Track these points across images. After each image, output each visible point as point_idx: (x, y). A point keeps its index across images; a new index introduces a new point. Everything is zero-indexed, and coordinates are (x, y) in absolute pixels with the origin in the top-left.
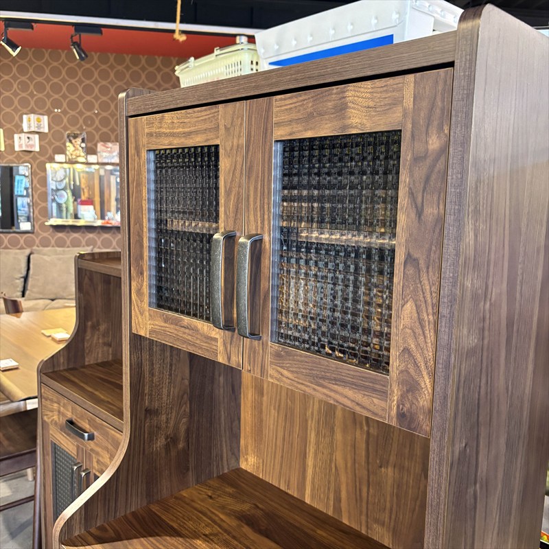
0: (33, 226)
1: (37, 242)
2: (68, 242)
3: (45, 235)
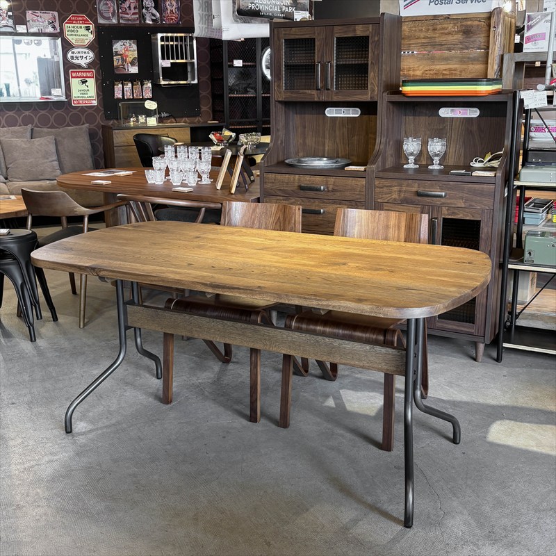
2: (3, 122)
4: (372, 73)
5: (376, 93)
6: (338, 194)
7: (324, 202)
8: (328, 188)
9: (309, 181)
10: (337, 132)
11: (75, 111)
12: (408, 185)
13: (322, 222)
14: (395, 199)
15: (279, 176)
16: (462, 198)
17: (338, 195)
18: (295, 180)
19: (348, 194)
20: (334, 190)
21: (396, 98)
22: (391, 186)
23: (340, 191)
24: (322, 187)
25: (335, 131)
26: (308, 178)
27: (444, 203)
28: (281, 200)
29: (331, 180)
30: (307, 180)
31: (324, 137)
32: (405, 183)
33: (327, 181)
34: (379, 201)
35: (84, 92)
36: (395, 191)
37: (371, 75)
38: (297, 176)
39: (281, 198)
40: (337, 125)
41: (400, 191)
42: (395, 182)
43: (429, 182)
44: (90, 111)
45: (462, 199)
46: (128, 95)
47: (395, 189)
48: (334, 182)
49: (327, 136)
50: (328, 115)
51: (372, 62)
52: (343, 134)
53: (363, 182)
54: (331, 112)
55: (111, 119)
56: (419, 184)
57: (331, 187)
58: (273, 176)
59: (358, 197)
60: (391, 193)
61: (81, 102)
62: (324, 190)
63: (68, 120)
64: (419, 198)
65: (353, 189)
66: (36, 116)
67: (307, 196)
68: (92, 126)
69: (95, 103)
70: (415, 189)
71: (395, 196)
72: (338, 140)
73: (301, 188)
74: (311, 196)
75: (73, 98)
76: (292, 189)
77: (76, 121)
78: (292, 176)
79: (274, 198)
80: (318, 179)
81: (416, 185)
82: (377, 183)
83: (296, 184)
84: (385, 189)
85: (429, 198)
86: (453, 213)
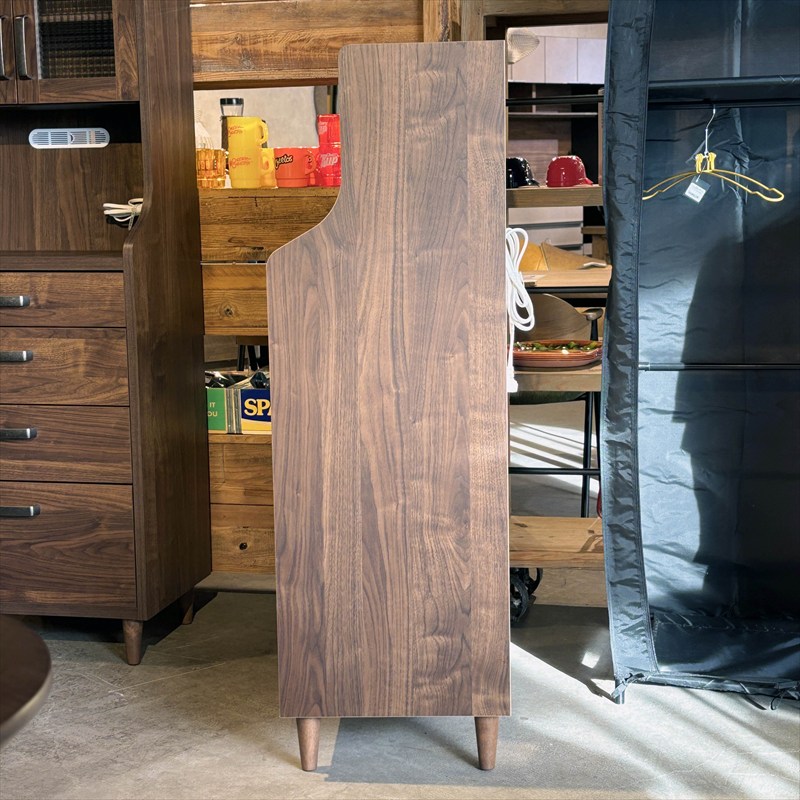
4: (123, 39)
5: (134, 83)
6: (61, 312)
8: (36, 300)
17: (60, 316)
37: (120, 43)
51: (120, 16)
57: (43, 298)
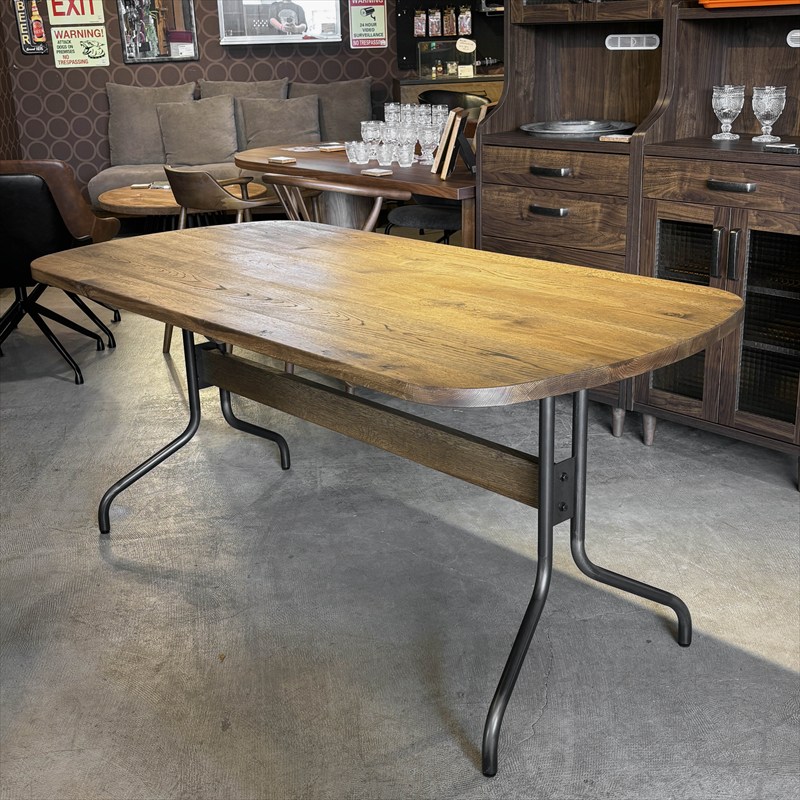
0: (198, 49)
1: (205, 74)
2: (252, 73)
3: (216, 62)
7: (566, 197)
9: (546, 159)
10: (623, 77)
11: (354, 57)
12: (694, 170)
13: (562, 231)
14: (674, 194)
15: (503, 151)
16: (781, 195)
18: (526, 157)
19: (602, 182)
20: (582, 176)
21: (694, 14)
22: (668, 171)
23: (592, 178)
24: (563, 171)
25: (620, 76)
26: (544, 154)
27: (751, 204)
28: (505, 191)
29: (579, 157)
30: (543, 158)
31: (603, 87)
32: (690, 165)
33: (571, 159)
34: (649, 195)
35: (369, 27)
36: (674, 180)
38: (528, 151)
39: (506, 188)
40: (624, 64)
41: (682, 180)
42: (674, 164)
43: (728, 164)
44: (377, 57)
45: (781, 197)
46: (435, 31)
47: (675, 175)
48: (582, 162)
49: (608, 83)
50: (610, 48)
52: (632, 81)
53: (625, 162)
54: (615, 43)
55: (407, 70)
56: (712, 168)
58: (495, 151)
59: (618, 188)
60: (668, 182)
61: (363, 43)
62: (566, 175)
63: (343, 70)
64: (712, 193)
65: (610, 175)
66: (297, 65)
67: (543, 185)
68: (378, 80)
69: (385, 44)
70: (705, 177)
71: (674, 188)
72: (623, 90)
73: (534, 171)
74: (548, 186)
75: (352, 37)
76: (520, 172)
77: (355, 72)
78: (522, 151)
79: (496, 188)
80: (558, 156)
81: (708, 170)
82: (647, 164)
83: (527, 165)
84: (659, 175)
85: (728, 194)
86: (766, 221)
